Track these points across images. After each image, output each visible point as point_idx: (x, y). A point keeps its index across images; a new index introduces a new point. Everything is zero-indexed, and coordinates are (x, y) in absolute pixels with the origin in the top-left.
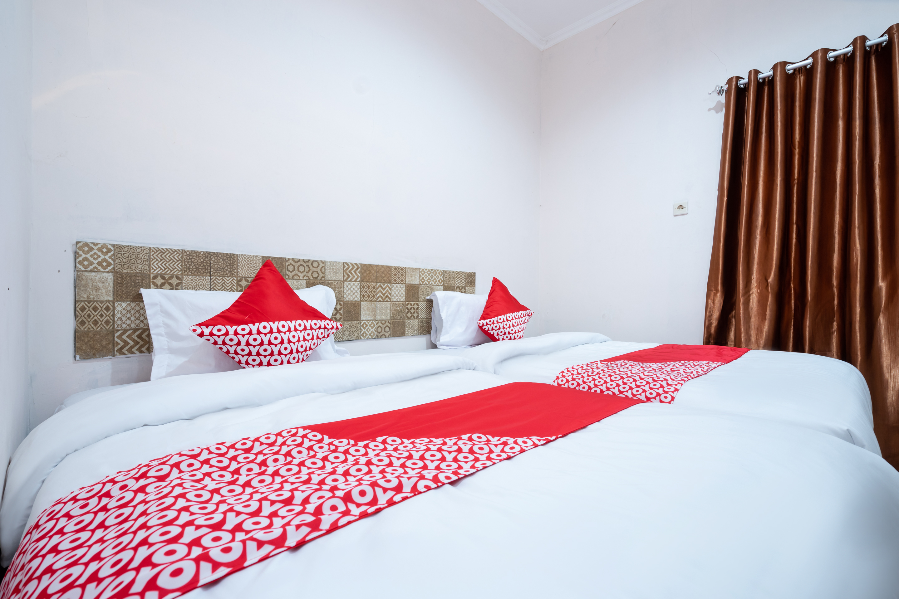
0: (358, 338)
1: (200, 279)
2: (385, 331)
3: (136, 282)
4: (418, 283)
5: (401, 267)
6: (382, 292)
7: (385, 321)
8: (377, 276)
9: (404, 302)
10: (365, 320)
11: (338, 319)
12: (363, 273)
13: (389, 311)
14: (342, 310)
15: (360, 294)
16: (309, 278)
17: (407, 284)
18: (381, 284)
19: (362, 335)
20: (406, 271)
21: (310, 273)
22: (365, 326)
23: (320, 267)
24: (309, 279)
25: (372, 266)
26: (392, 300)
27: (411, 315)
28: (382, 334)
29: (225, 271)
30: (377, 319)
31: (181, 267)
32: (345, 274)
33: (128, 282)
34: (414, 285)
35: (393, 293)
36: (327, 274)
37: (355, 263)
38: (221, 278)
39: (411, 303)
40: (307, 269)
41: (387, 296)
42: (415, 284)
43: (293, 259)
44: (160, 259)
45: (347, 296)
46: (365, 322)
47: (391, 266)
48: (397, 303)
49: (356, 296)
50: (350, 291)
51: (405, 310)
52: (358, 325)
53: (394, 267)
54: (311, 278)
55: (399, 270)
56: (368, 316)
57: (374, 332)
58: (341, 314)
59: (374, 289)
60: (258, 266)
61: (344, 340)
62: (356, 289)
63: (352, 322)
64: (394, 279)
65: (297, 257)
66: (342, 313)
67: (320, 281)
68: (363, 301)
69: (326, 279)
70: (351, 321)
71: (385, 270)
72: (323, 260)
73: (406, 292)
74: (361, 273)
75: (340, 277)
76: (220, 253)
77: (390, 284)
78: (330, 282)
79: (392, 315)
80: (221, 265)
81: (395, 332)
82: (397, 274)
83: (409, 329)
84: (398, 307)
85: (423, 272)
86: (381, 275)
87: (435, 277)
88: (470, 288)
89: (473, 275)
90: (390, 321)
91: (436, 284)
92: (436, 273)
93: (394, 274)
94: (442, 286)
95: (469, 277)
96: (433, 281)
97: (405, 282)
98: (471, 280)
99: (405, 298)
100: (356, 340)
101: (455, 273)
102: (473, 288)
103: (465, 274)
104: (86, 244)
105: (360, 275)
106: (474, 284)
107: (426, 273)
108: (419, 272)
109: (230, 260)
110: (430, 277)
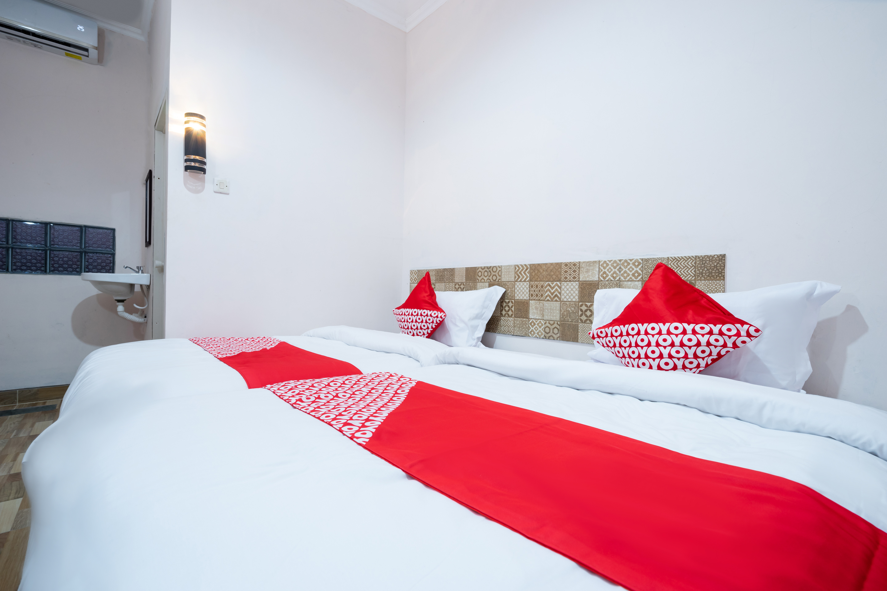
0: (525, 335)
1: (441, 284)
2: (553, 332)
4: (597, 279)
5: (574, 262)
6: (550, 291)
7: (553, 322)
8: (546, 274)
9: (578, 302)
10: (533, 319)
11: (510, 315)
12: (532, 273)
13: (558, 312)
14: (513, 307)
15: (528, 293)
16: (490, 280)
17: (581, 281)
18: (550, 283)
19: (531, 333)
20: (580, 267)
22: (533, 324)
23: (498, 271)
24: (491, 281)
25: (540, 266)
26: (562, 299)
27: (585, 318)
28: (549, 335)
29: (450, 279)
30: (545, 319)
31: (435, 279)
32: (516, 275)
34: (591, 282)
35: (563, 292)
36: (503, 276)
37: (524, 265)
39: (587, 303)
40: (489, 274)
42: (593, 281)
43: (481, 267)
45: (518, 295)
46: (534, 320)
47: (561, 263)
48: (568, 303)
49: (525, 295)
50: (520, 291)
51: (578, 312)
52: (527, 323)
53: (565, 264)
54: (492, 281)
55: (570, 266)
56: (536, 315)
57: (542, 331)
58: (512, 311)
59: (542, 288)
60: (464, 274)
61: (515, 334)
62: (525, 289)
63: (522, 319)
64: (564, 277)
65: (483, 266)
66: (513, 310)
67: (498, 283)
68: (532, 300)
69: (502, 281)
71: (554, 268)
72: (500, 265)
73: (579, 290)
74: (530, 273)
75: (512, 279)
77: (560, 282)
78: (504, 283)
79: (561, 317)
80: (448, 276)
81: (565, 335)
82: (568, 270)
83: (583, 335)
84: (569, 308)
85: (605, 265)
86: (549, 273)
87: (627, 270)
88: (708, 283)
89: (718, 259)
90: (559, 323)
91: (627, 280)
92: (629, 264)
93: (564, 270)
94: (638, 281)
95: (705, 263)
96: (622, 275)
97: (578, 279)
98: (711, 268)
99: (579, 298)
100: (524, 336)
101: (668, 260)
102: (718, 282)
103: (694, 259)
104: (412, 271)
105: (529, 275)
106: (721, 274)
107: (610, 266)
108: (599, 265)
109: (452, 272)
110: (616, 270)
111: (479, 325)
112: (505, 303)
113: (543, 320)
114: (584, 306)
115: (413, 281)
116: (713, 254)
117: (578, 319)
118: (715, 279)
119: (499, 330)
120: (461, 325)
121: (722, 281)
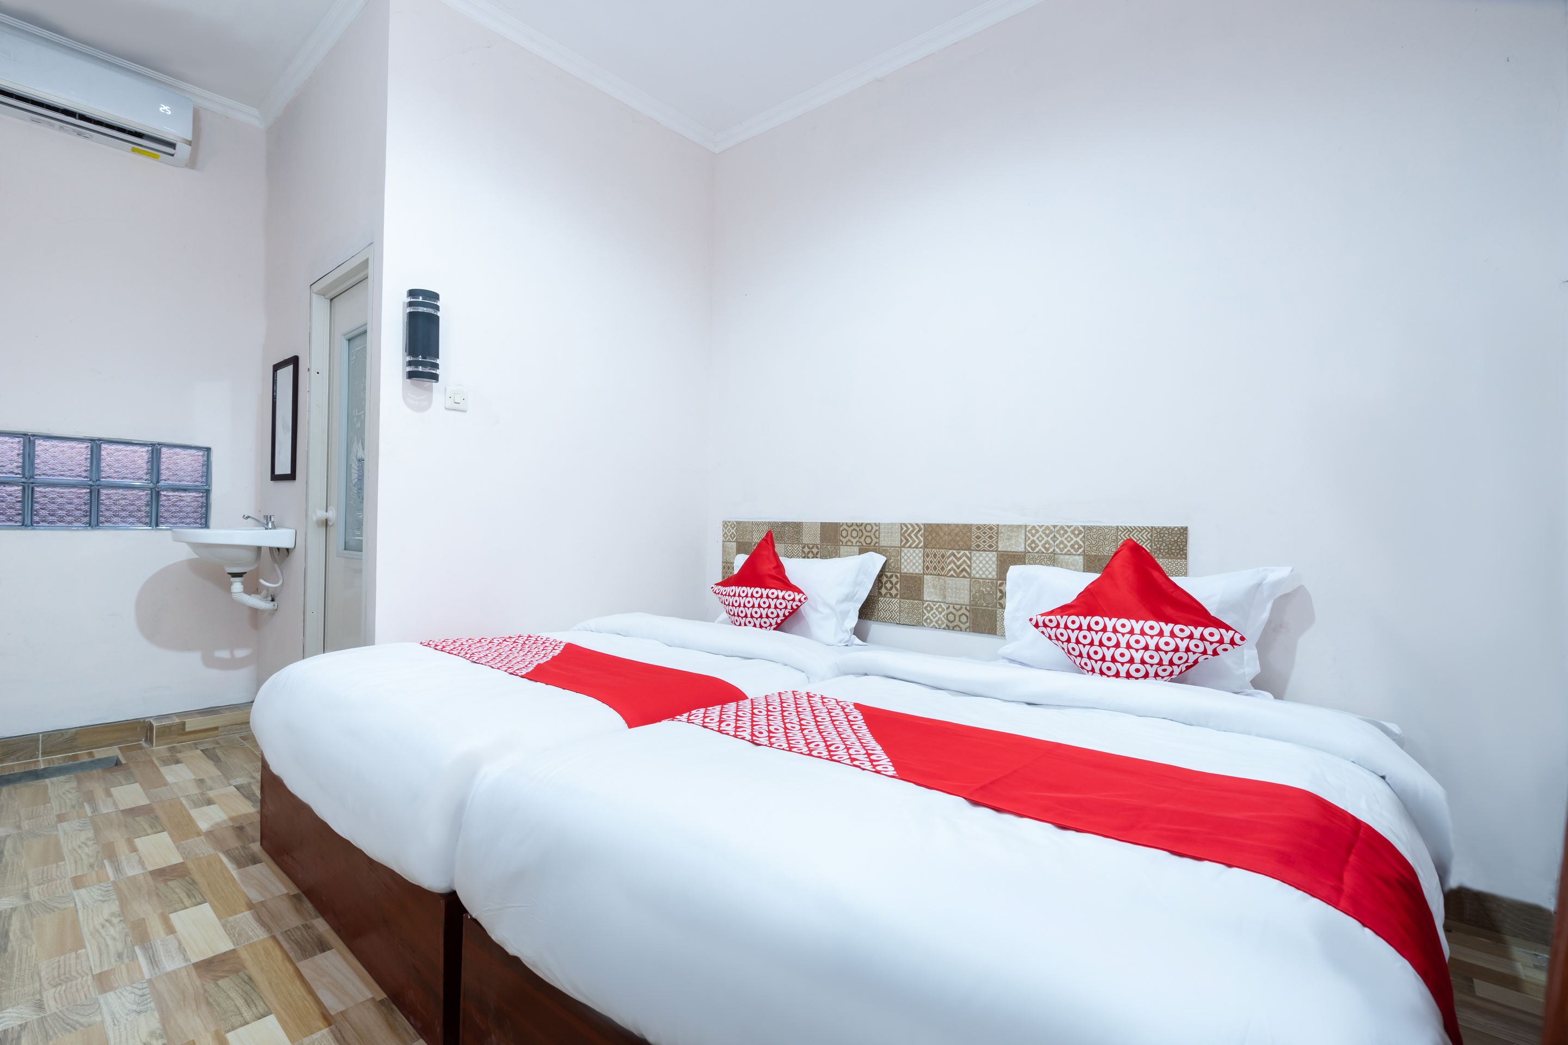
0: (918, 624)
2: (960, 621)
3: (746, 549)
4: (1023, 550)
5: (989, 524)
6: (955, 564)
8: (949, 539)
9: (995, 580)
10: (930, 601)
11: (894, 595)
12: (927, 536)
13: (967, 592)
14: (899, 584)
15: (922, 564)
16: (862, 544)
17: (999, 551)
18: (955, 551)
19: (925, 621)
20: (998, 531)
21: (863, 538)
22: (929, 609)
23: (874, 531)
25: (940, 527)
26: (972, 575)
28: (954, 624)
29: (794, 538)
30: (947, 602)
32: (902, 538)
34: (1014, 553)
35: (974, 565)
36: (881, 538)
38: (791, 545)
40: (860, 534)
41: (964, 570)
42: (1017, 552)
43: (847, 523)
44: (757, 530)
45: (905, 567)
46: (930, 603)
47: (971, 525)
48: (981, 581)
49: (917, 567)
50: (908, 561)
51: (997, 593)
52: (919, 606)
53: (977, 526)
54: (864, 544)
55: (985, 530)
56: (934, 596)
57: (943, 619)
58: (897, 590)
59: (943, 558)
60: (817, 533)
61: (901, 623)
62: (917, 558)
63: (912, 601)
64: (976, 544)
65: (850, 521)
66: (898, 587)
67: (873, 548)
68: (927, 574)
69: (880, 545)
70: (909, 599)
71: (961, 531)
72: (877, 522)
73: (997, 564)
74: (924, 536)
75: (897, 543)
77: (970, 552)
78: (884, 548)
79: (972, 599)
80: (791, 533)
81: (978, 625)
82: (981, 536)
84: (983, 588)
85: (1034, 531)
86: (954, 537)
87: (1063, 539)
88: (1167, 562)
89: (1179, 532)
90: (968, 608)
91: (1064, 552)
92: (1066, 532)
93: (976, 535)
94: (1079, 555)
95: (1163, 537)
96: (1057, 546)
97: (996, 549)
98: (1170, 543)
99: (997, 574)
100: (916, 626)
101: (1117, 529)
102: (1179, 561)
103: (1149, 531)
104: (726, 523)
105: (922, 539)
106: (1183, 551)
107: (1040, 533)
108: (1026, 531)
109: (797, 529)
110: (1049, 539)
111: (850, 610)
112: (885, 578)
113: (945, 603)
115: (728, 538)
116: (1172, 525)
117: (996, 603)
118: (1176, 557)
119: (876, 617)
120: (826, 611)
121: (1184, 560)
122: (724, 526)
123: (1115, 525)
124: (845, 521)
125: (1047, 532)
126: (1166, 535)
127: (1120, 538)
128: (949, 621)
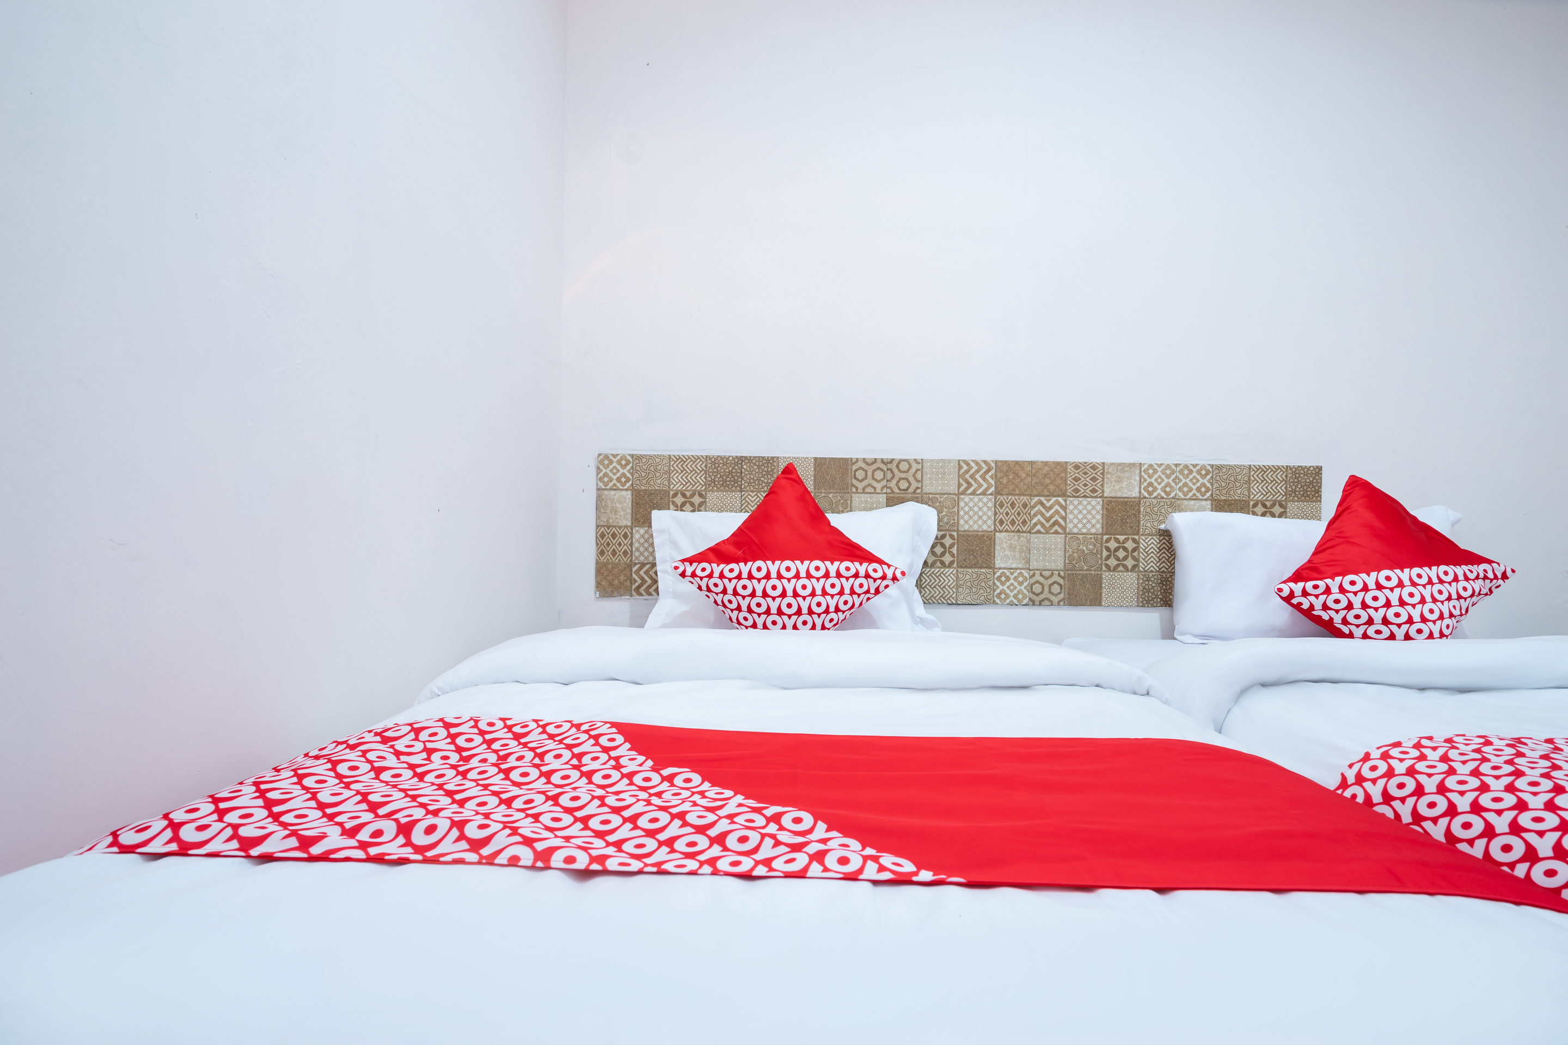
0: (988, 602)
1: (727, 495)
2: (1051, 592)
3: (655, 502)
4: (1137, 495)
5: (1090, 462)
6: (1043, 515)
7: (1050, 572)
8: (1033, 482)
9: (1100, 534)
10: (1005, 568)
11: (947, 564)
12: (1000, 478)
13: (1060, 553)
14: (955, 546)
15: (993, 518)
16: (892, 490)
17: (1106, 497)
18: (1042, 499)
19: (998, 596)
20: (1104, 471)
21: (894, 482)
22: (1003, 579)
23: (913, 470)
24: (893, 492)
25: (1020, 465)
26: (1068, 530)
27: (1116, 563)
28: (1042, 597)
29: (761, 483)
30: (1031, 568)
31: (704, 480)
32: (961, 480)
33: (646, 502)
34: (1126, 500)
35: (1070, 516)
36: (926, 482)
37: (982, 461)
38: (755, 493)
39: (1118, 537)
40: (889, 475)
41: (1056, 523)
42: (1129, 498)
43: (864, 459)
44: (681, 470)
45: (966, 522)
46: (1005, 571)
47: (1066, 463)
48: (1080, 537)
49: (985, 522)
50: (971, 513)
51: (1102, 552)
52: (989, 576)
53: (1074, 464)
54: (897, 491)
55: (1086, 470)
56: (1011, 561)
57: (1025, 591)
58: (953, 555)
59: (1025, 508)
60: (808, 473)
61: (959, 602)
62: (985, 509)
63: (976, 570)
64: (1073, 488)
65: (870, 456)
66: (955, 552)
67: (913, 495)
68: (1001, 531)
69: (924, 492)
70: (975, 568)
71: (1052, 470)
72: (919, 457)
73: (1103, 514)
74: (996, 478)
75: (952, 488)
76: (754, 457)
77: (1064, 498)
78: (931, 496)
79: (1067, 562)
80: (755, 475)
81: (1075, 595)
82: (1080, 477)
83: (1111, 592)
84: (1083, 546)
85: (1151, 471)
86: (1041, 480)
87: (1187, 481)
88: (1302, 506)
89: (1315, 472)
90: (1062, 573)
91: (1188, 497)
92: (1191, 472)
93: (1073, 477)
94: (1206, 499)
95: (1298, 477)
96: (1180, 489)
97: (1101, 494)
98: (1306, 484)
99: (1102, 528)
100: (983, 604)
101: (1250, 469)
102: (1314, 504)
103: (1284, 470)
104: (606, 457)
105: (993, 483)
106: (1318, 494)
107: (1159, 473)
108: (1141, 471)
109: (768, 467)
110: (1170, 480)
113: (1028, 569)
114: (1112, 541)
115: (611, 484)
116: (1308, 465)
117: (1101, 565)
118: (1311, 500)
121: (1319, 503)
122: (601, 462)
123: (1247, 463)
124: (861, 456)
125: (1168, 472)
126: (1302, 476)
127: (1253, 479)
128: (1034, 593)
